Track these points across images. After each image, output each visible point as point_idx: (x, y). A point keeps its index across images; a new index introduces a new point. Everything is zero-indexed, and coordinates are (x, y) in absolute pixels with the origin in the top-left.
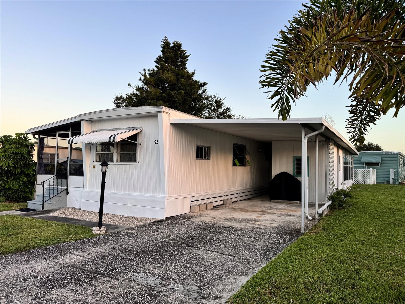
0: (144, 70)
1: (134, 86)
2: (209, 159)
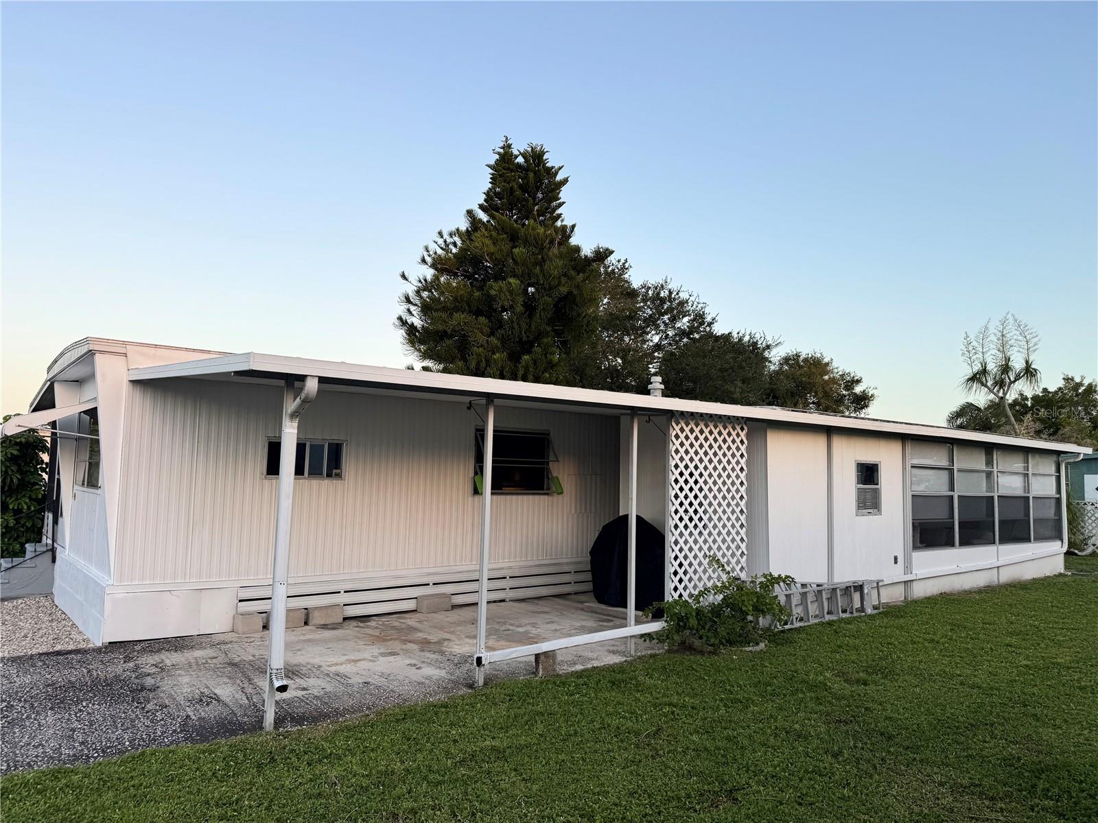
0: (440, 234)
1: (413, 278)
2: (339, 476)
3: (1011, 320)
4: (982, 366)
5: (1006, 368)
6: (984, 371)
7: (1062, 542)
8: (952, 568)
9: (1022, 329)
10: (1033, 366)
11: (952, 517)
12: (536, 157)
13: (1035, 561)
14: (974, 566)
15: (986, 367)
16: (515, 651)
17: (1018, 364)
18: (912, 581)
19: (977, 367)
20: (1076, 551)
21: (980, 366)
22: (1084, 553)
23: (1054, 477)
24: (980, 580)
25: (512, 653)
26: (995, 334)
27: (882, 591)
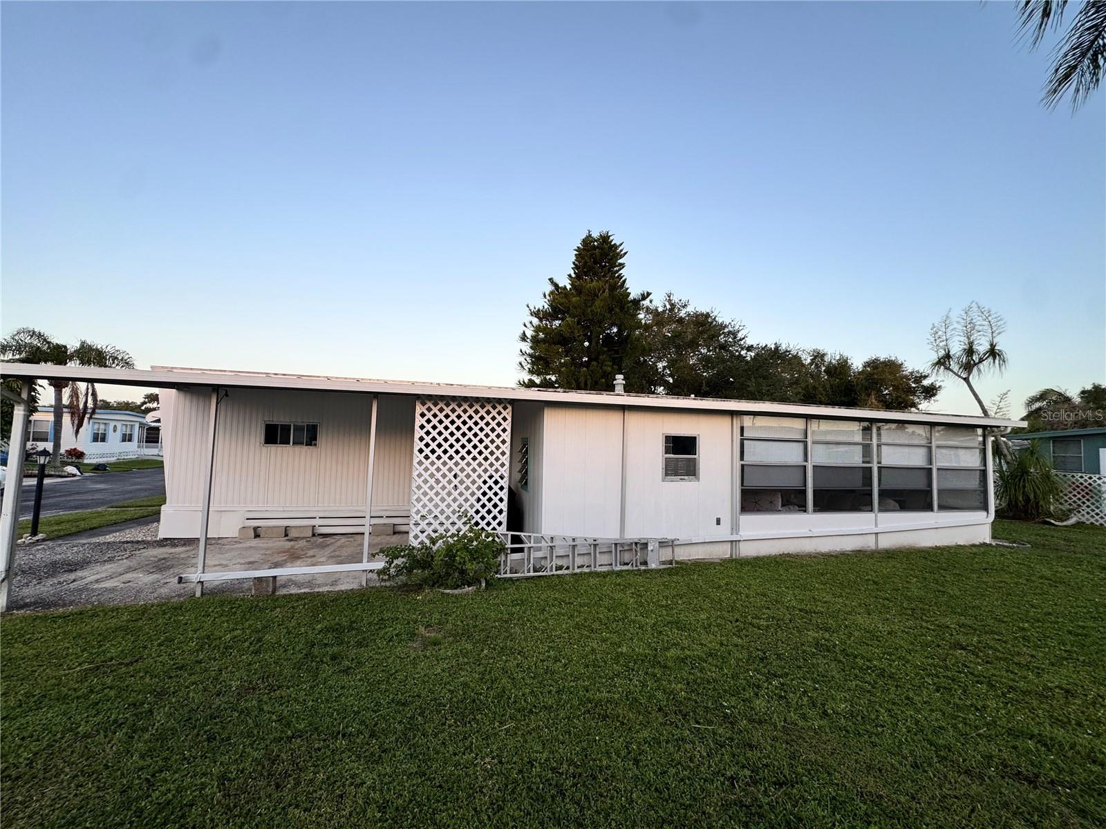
2: (315, 445)
3: (975, 308)
4: (945, 351)
5: (970, 351)
6: (948, 356)
7: (988, 512)
8: (804, 531)
9: (986, 315)
10: (996, 348)
11: (805, 485)
12: (605, 239)
13: (938, 530)
14: (835, 531)
15: (949, 352)
16: (227, 575)
17: (982, 347)
18: (739, 541)
19: (942, 353)
20: (1052, 521)
21: (943, 352)
22: (1065, 523)
23: (978, 451)
24: (849, 545)
25: (224, 576)
26: (958, 322)
27: (676, 549)
